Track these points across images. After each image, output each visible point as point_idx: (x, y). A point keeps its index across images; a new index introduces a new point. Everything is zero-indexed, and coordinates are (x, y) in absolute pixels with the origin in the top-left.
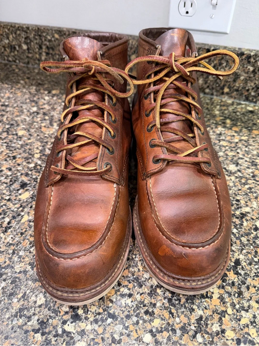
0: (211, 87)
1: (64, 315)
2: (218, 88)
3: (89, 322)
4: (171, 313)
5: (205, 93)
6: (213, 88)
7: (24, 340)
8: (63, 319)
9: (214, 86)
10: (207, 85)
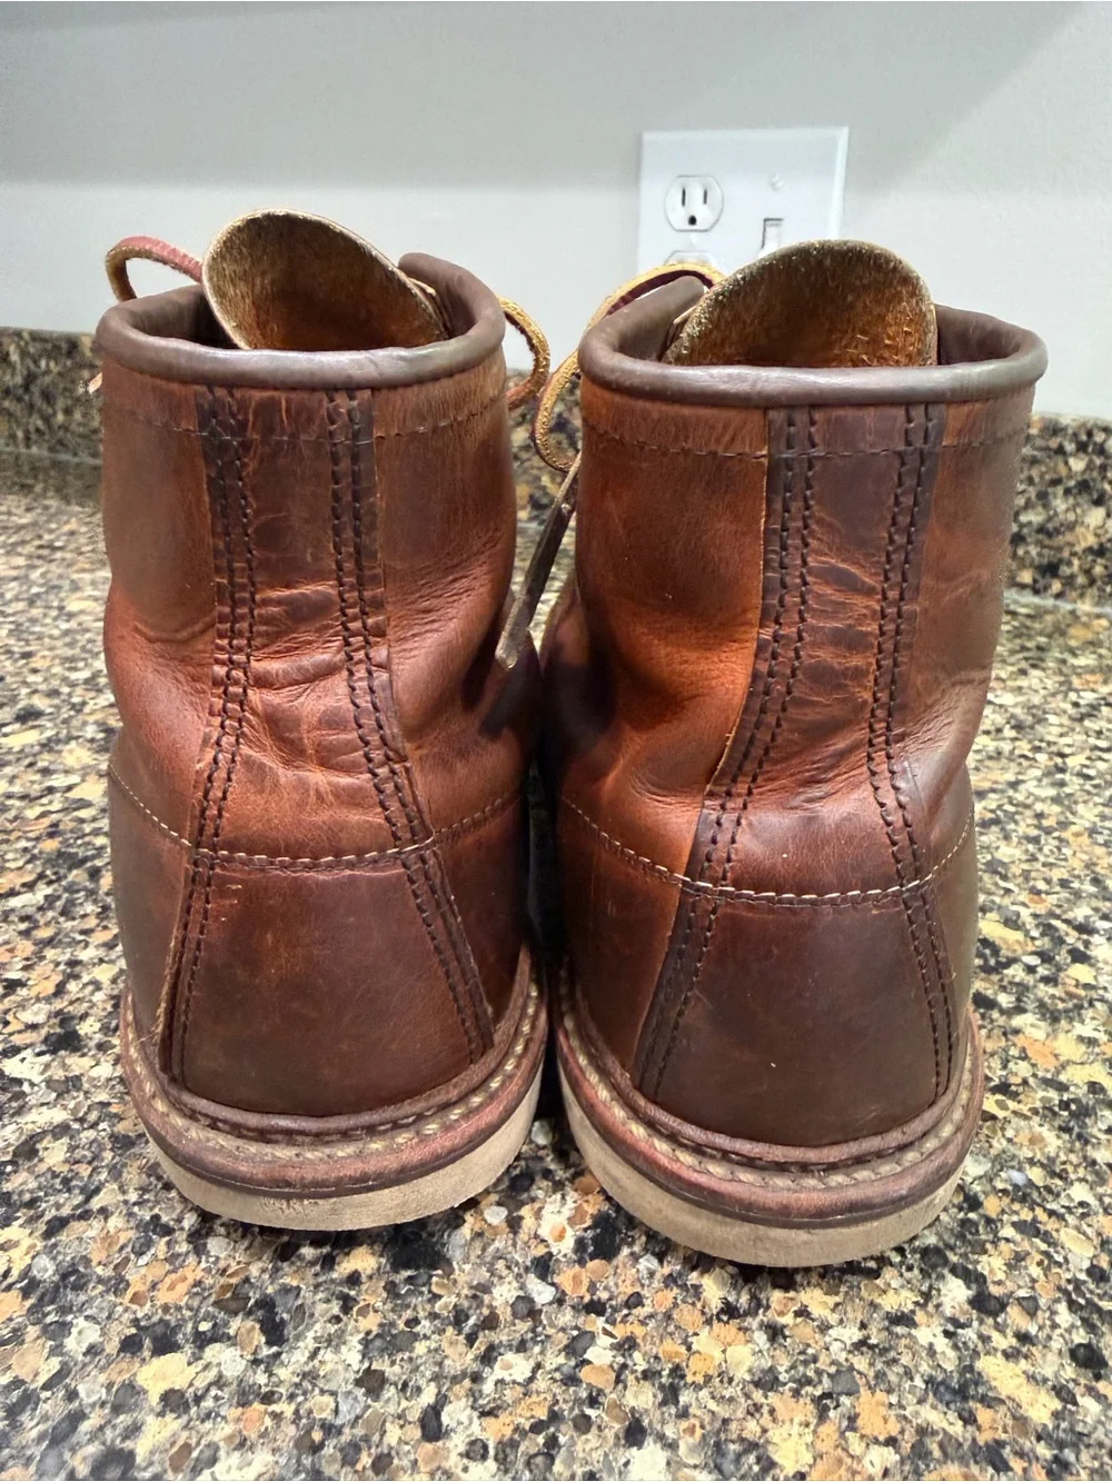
1: (20, 1032)
3: (111, 1059)
8: (9, 1042)
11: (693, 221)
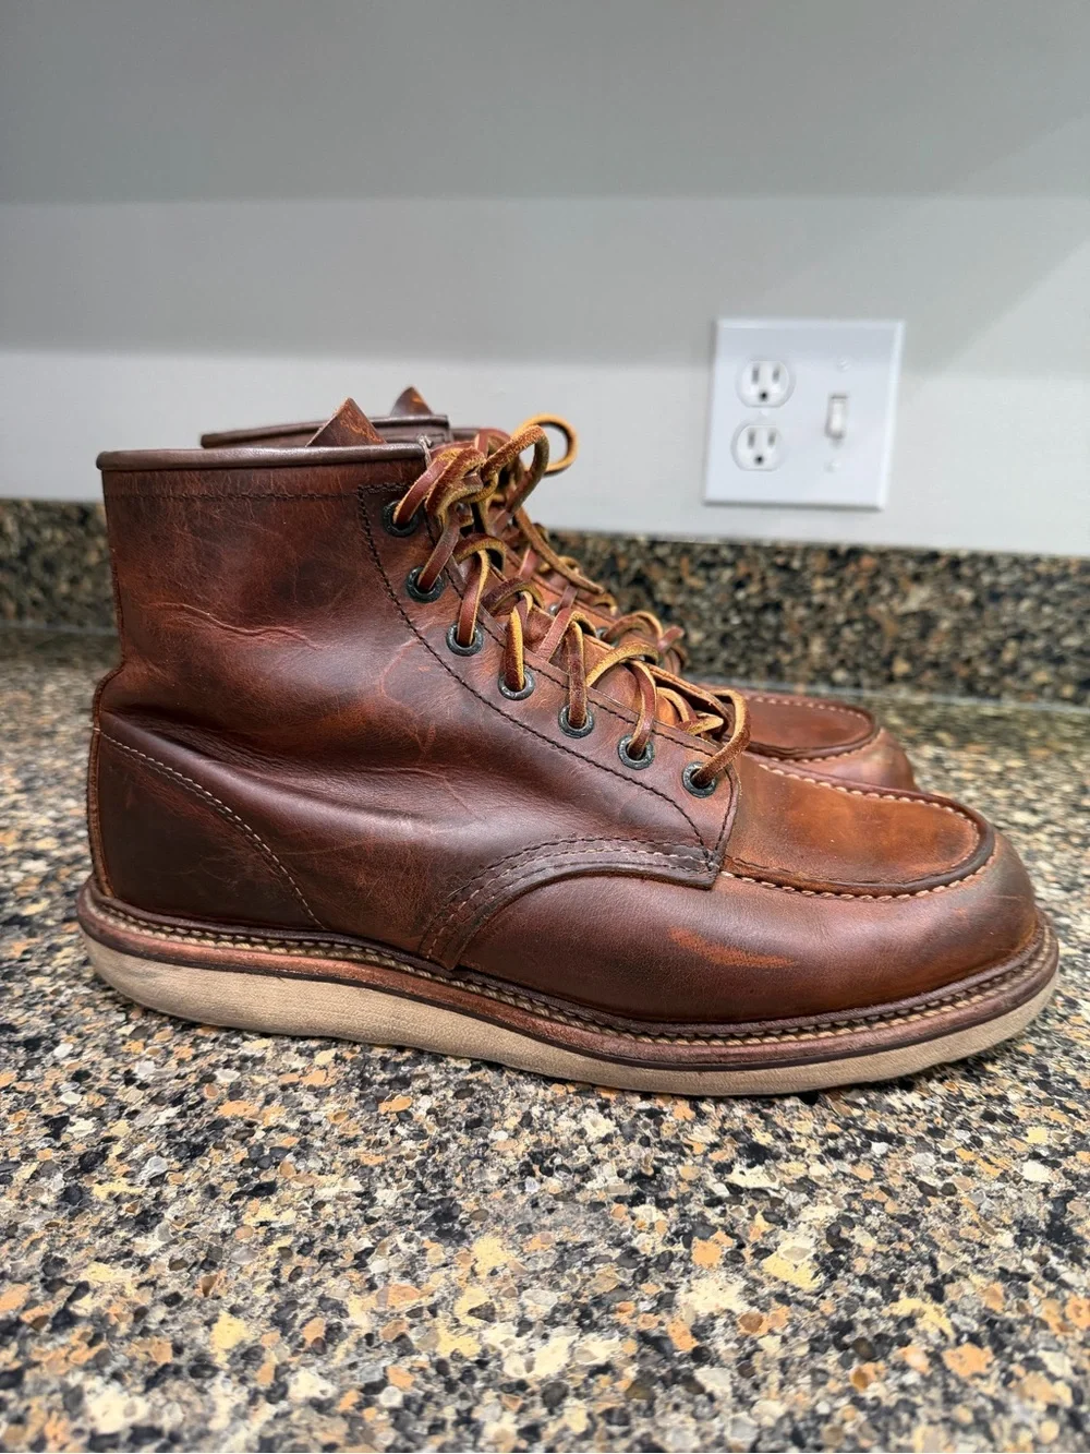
0: (850, 664)
1: (710, 1151)
2: (875, 665)
3: (813, 1159)
4: (1067, 1110)
5: (833, 684)
6: (857, 667)
7: (601, 1227)
8: (711, 1162)
9: (861, 659)
10: (840, 656)
11: (764, 396)
